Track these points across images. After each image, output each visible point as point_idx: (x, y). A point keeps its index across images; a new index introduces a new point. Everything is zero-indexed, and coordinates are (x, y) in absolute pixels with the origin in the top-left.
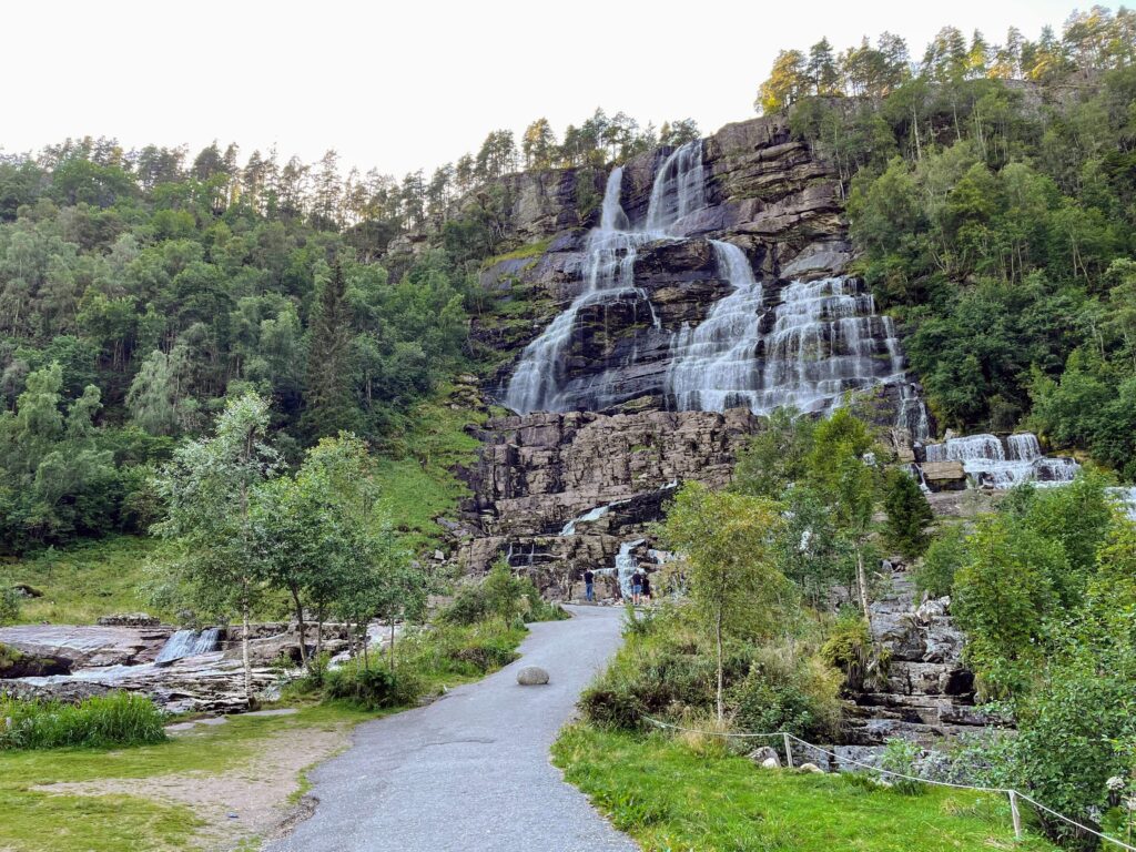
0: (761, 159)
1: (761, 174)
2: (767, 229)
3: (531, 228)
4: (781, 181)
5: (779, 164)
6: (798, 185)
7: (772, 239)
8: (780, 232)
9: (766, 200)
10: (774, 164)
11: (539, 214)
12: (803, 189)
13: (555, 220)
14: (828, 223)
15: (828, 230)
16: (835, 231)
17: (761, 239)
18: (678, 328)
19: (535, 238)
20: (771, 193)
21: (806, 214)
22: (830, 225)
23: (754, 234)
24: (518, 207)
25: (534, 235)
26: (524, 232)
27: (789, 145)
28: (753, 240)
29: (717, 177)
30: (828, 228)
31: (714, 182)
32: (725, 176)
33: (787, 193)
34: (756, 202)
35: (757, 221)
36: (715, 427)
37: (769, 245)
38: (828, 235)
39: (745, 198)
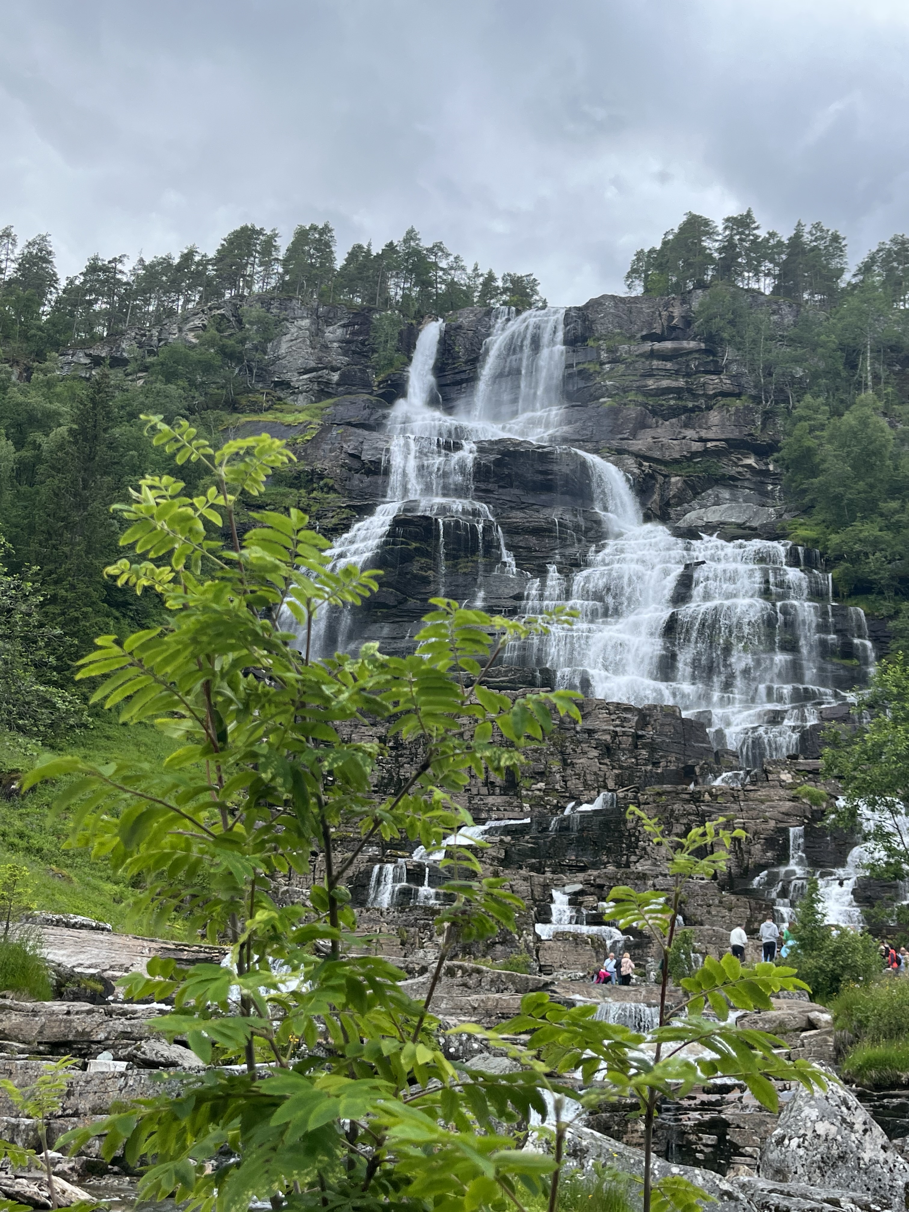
0: (652, 355)
1: (650, 374)
2: (657, 454)
3: (299, 381)
4: (678, 391)
5: (676, 367)
6: (702, 402)
7: (664, 470)
8: (676, 461)
9: (654, 413)
10: (669, 365)
11: (312, 364)
12: (709, 408)
13: (335, 377)
14: (741, 463)
15: (739, 473)
16: (748, 476)
17: (650, 467)
18: (541, 572)
19: (301, 397)
20: (662, 405)
21: (714, 443)
22: (742, 466)
23: (641, 457)
24: (278, 346)
25: (301, 393)
26: (285, 385)
27: (692, 344)
28: (641, 465)
29: (585, 366)
30: (740, 469)
31: (580, 372)
32: (598, 368)
33: (686, 410)
34: (641, 413)
35: (643, 441)
36: (637, 728)
37: (660, 478)
38: (738, 480)
39: (625, 404)
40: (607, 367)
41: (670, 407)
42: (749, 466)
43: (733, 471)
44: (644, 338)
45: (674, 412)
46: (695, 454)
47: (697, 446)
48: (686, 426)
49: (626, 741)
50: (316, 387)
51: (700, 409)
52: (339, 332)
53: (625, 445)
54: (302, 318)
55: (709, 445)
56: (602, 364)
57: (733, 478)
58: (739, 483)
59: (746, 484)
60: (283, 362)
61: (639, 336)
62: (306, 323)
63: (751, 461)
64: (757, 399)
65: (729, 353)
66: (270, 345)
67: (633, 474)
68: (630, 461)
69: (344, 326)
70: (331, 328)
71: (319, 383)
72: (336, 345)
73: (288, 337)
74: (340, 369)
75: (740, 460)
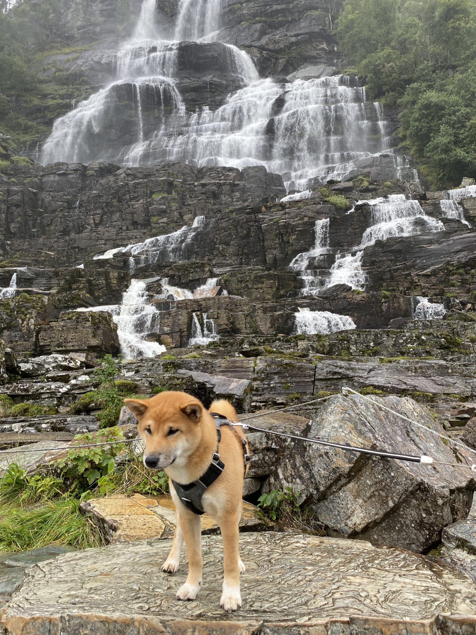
1: (267, 5)
2: (271, 47)
3: (78, 34)
4: (283, 11)
6: (296, 16)
7: (275, 55)
8: (282, 50)
9: (271, 26)
11: (85, 24)
12: (300, 19)
13: (98, 29)
14: (318, 48)
15: (318, 54)
16: (323, 56)
17: (267, 53)
20: (275, 21)
21: (302, 36)
22: (319, 50)
23: (262, 48)
24: (66, 16)
25: (80, 40)
26: (71, 38)
28: (261, 53)
29: (233, 6)
30: (318, 52)
31: (230, 10)
33: (288, 22)
34: (263, 26)
35: (264, 41)
36: (234, 180)
37: (273, 60)
38: (318, 58)
39: (254, 23)
40: (244, 4)
41: (279, 22)
42: (323, 49)
43: (314, 53)
45: (281, 24)
46: (292, 44)
47: (293, 40)
48: (287, 30)
49: (226, 188)
50: (87, 35)
51: (296, 21)
52: (100, 6)
53: (253, 44)
55: (300, 37)
56: (241, 3)
57: (314, 58)
58: (318, 60)
59: (322, 60)
60: (70, 24)
63: (324, 46)
64: (326, 9)
66: (62, 16)
67: (256, 57)
68: (255, 50)
71: (89, 33)
72: (98, 12)
73: (71, 10)
74: (100, 24)
75: (318, 46)
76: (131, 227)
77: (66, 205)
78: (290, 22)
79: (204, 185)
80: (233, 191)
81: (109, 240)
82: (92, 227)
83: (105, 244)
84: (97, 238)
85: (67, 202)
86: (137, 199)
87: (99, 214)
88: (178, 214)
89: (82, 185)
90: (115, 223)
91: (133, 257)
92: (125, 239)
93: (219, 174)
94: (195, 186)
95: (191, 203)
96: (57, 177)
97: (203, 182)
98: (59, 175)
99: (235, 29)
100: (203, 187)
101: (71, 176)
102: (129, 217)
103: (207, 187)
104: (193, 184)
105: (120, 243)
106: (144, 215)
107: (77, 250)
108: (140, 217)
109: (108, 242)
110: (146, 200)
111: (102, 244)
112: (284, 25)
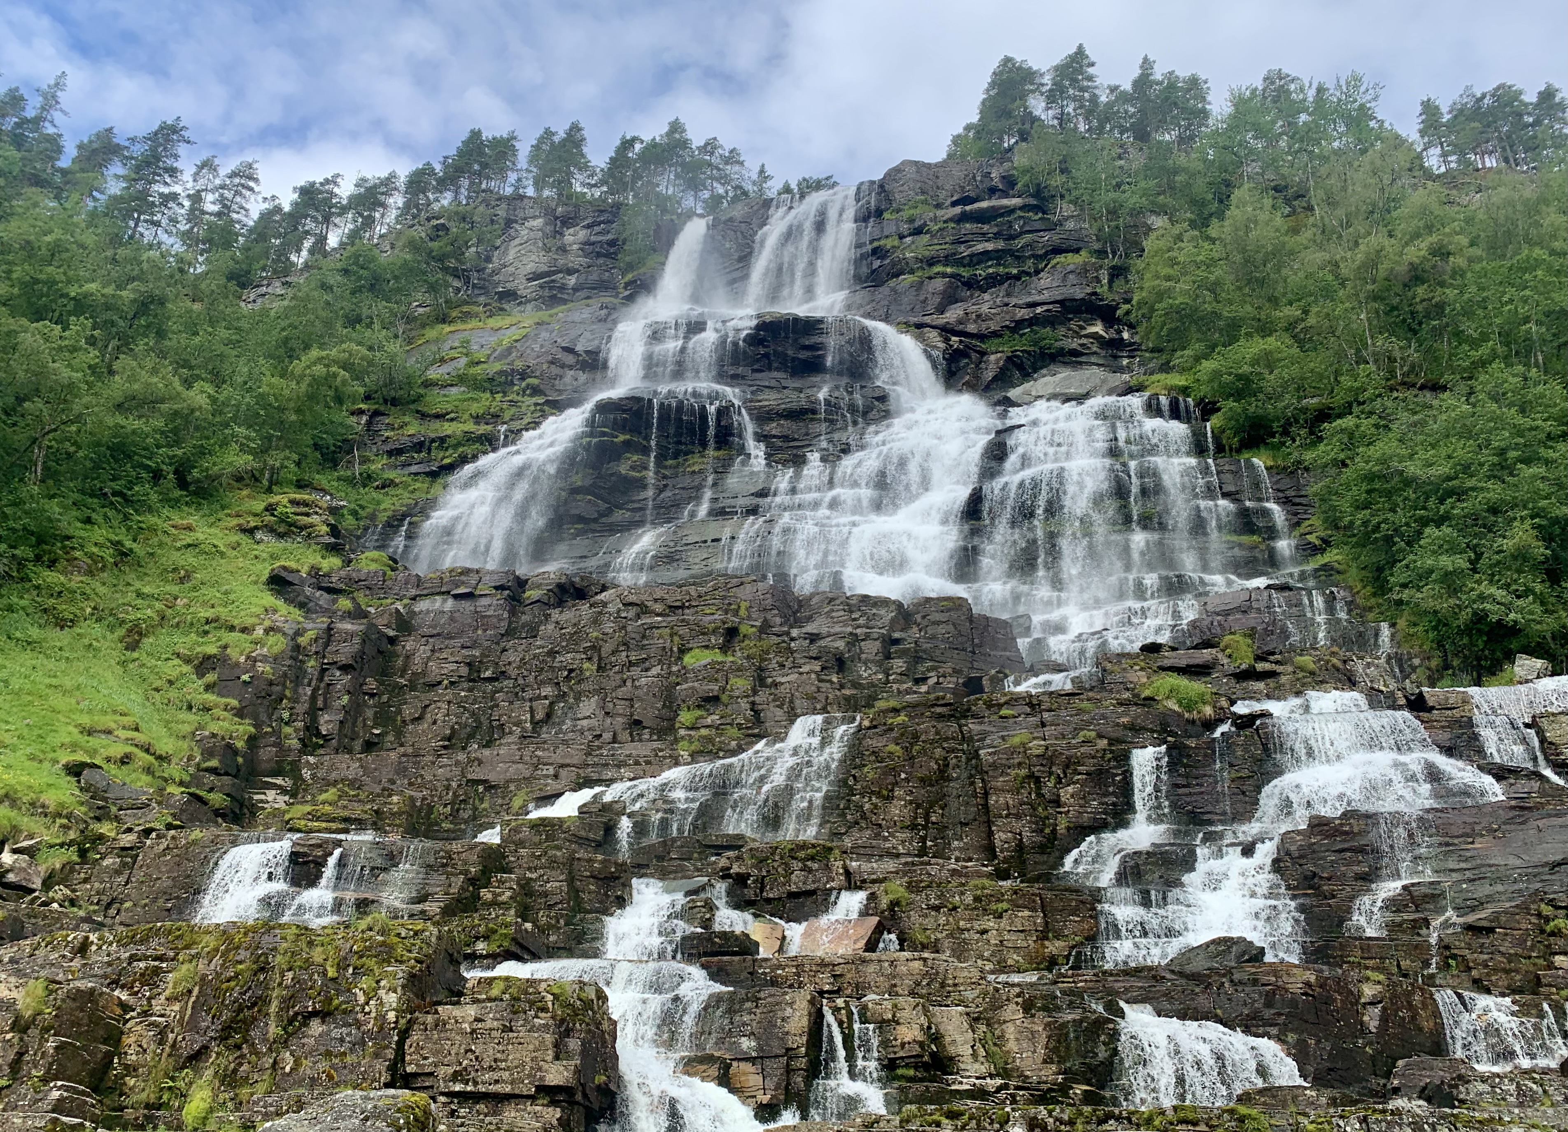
0: (964, 218)
1: (962, 240)
2: (971, 328)
3: (527, 288)
4: (998, 255)
5: (995, 229)
6: (1029, 265)
7: (980, 345)
8: (995, 334)
9: (969, 285)
10: (986, 228)
11: (544, 267)
12: (1039, 270)
13: (572, 281)
14: (1084, 332)
15: (1082, 345)
16: (1095, 349)
17: (961, 341)
18: (799, 461)
19: (529, 307)
20: (979, 275)
21: (1045, 308)
22: (1086, 336)
24: (506, 253)
25: (529, 301)
26: (510, 295)
27: (1015, 201)
28: (947, 340)
29: (882, 243)
30: (1084, 341)
31: (875, 251)
32: (896, 243)
33: (1009, 277)
34: (950, 285)
35: (952, 315)
36: (892, 629)
37: (974, 356)
38: (1082, 354)
39: (930, 278)
40: (908, 240)
41: (989, 277)
42: (1095, 336)
43: (1074, 344)
44: (954, 204)
45: (994, 281)
46: (1019, 324)
47: (1023, 314)
48: (1008, 295)
49: (872, 648)
50: (547, 293)
51: (1028, 275)
52: (582, 234)
53: (927, 320)
54: (534, 217)
55: (1039, 310)
56: (901, 237)
57: (1074, 353)
58: (1083, 359)
59: (1093, 359)
60: (511, 269)
61: (948, 202)
62: (538, 222)
63: (1098, 328)
64: (1101, 253)
65: (1064, 209)
66: (496, 253)
67: (936, 348)
68: (933, 335)
69: (588, 227)
70: (571, 231)
71: (551, 288)
72: (575, 247)
73: (517, 241)
74: (578, 271)
75: (1082, 328)
76: (625, 736)
77: (464, 671)
78: (1017, 278)
79: (813, 638)
80: (888, 657)
81: (568, 765)
82: (524, 729)
83: (556, 776)
84: (535, 760)
85: (469, 664)
86: (647, 664)
87: (546, 697)
88: (748, 706)
89: (510, 623)
90: (585, 723)
91: (629, 816)
92: (607, 765)
93: (851, 612)
94: (793, 639)
95: (783, 680)
96: (450, 604)
97: (810, 628)
98: (456, 597)
99: (885, 290)
100: (812, 641)
101: (484, 601)
102: (621, 707)
103: (822, 643)
104: (788, 633)
105: (595, 776)
106: (659, 705)
107: (481, 789)
108: (648, 712)
109: (563, 773)
110: (669, 667)
111: (547, 776)
112: (1001, 283)
